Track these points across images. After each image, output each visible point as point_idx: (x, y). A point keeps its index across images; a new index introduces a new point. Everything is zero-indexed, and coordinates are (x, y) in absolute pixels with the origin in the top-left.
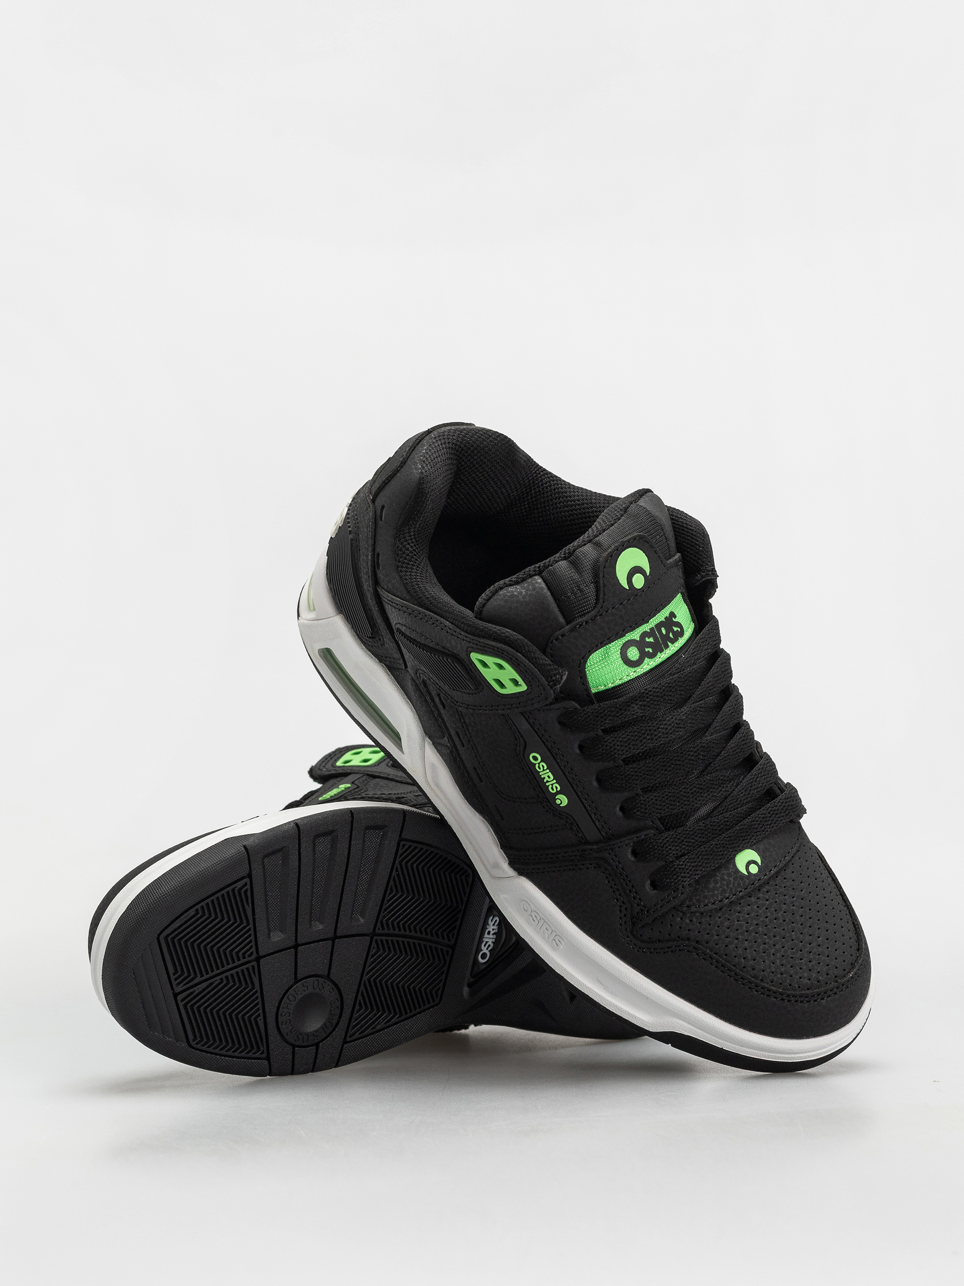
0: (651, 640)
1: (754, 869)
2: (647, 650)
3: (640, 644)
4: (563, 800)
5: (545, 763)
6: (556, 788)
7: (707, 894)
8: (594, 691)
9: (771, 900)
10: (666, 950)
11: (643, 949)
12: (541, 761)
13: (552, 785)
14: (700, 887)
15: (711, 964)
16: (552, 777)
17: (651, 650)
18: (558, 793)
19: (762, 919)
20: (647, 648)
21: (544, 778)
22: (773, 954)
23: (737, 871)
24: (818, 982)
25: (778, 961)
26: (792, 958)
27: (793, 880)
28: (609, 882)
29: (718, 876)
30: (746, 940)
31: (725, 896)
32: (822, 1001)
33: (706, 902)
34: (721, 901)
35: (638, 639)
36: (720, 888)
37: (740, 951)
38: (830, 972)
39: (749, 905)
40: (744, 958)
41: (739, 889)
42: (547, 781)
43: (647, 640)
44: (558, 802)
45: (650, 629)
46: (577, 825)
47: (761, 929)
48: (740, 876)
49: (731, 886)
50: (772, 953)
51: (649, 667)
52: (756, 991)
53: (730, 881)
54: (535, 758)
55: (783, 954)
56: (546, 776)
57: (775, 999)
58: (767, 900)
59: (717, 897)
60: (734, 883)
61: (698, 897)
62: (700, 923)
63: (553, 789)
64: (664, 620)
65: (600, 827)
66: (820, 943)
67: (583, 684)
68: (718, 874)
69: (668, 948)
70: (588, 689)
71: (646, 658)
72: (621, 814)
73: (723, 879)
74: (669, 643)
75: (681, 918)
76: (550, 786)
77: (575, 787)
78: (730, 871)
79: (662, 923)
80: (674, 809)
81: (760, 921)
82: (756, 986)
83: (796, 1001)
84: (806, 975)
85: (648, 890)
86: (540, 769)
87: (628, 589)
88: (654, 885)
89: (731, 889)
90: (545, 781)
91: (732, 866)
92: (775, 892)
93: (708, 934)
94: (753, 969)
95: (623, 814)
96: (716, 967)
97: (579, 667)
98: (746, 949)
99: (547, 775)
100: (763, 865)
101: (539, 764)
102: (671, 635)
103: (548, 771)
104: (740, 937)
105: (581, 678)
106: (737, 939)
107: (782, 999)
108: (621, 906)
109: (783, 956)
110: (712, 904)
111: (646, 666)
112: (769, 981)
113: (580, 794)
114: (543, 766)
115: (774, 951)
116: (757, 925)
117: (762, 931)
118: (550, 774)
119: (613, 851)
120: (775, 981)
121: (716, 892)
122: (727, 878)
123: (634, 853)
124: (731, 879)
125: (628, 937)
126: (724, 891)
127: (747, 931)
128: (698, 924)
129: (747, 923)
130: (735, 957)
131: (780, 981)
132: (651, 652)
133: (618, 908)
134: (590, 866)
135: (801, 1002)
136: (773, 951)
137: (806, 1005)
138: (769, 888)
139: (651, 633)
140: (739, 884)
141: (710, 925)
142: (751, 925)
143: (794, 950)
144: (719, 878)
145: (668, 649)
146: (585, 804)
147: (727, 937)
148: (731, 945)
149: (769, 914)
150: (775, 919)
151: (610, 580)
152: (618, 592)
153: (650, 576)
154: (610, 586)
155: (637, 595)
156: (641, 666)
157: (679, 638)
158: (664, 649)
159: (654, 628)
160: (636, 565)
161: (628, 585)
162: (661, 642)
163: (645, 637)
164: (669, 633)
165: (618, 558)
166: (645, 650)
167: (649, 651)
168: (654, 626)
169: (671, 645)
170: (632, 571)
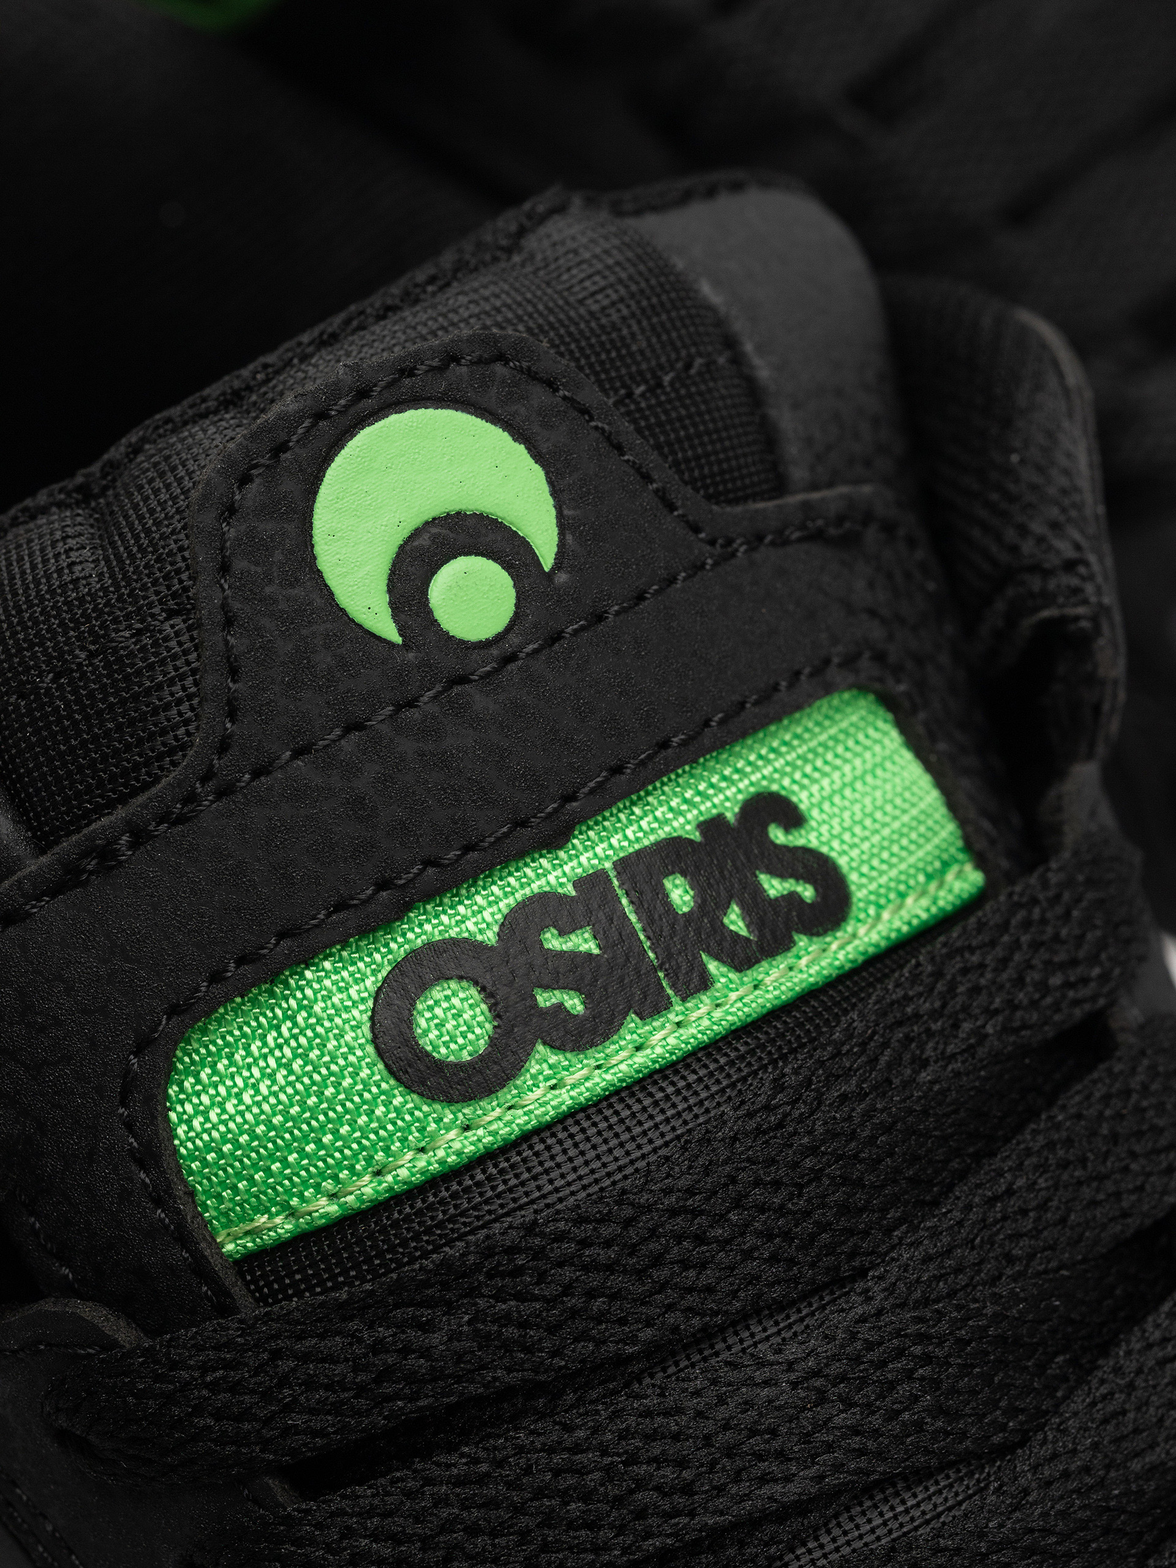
0: (584, 942)
2: (545, 999)
3: (507, 962)
17: (574, 1003)
20: (546, 987)
35: (491, 940)
43: (553, 941)
45: (578, 884)
51: (565, 1099)
64: (696, 836)
67: (158, 1202)
71: (540, 1047)
74: (713, 967)
87: (398, 640)
97: (122, 1104)
102: (735, 921)
105: (141, 1166)
111: (538, 1092)
132: (579, 1010)
139: (589, 898)
145: (705, 998)
151: (268, 590)
152: (324, 660)
153: (562, 578)
154: (265, 622)
155: (463, 680)
156: (507, 1095)
157: (802, 941)
158: (675, 999)
159: (612, 874)
160: (453, 507)
161: (401, 631)
162: (651, 955)
163: (542, 929)
164: (725, 908)
165: (326, 460)
166: (535, 1004)
167: (560, 1006)
168: (608, 865)
169: (733, 976)
170: (424, 541)
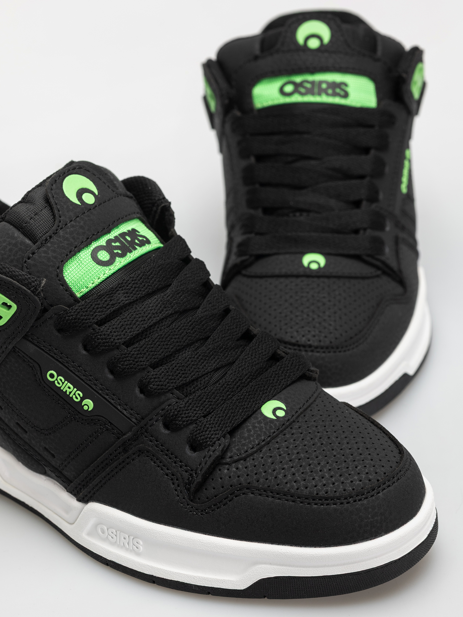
0: (118, 244)
1: (281, 414)
3: (108, 247)
4: (89, 404)
5: (61, 376)
6: (79, 395)
7: (245, 442)
8: (79, 295)
9: (304, 432)
10: (225, 501)
11: (205, 510)
12: (58, 376)
13: (75, 394)
14: (237, 439)
15: (267, 496)
16: (71, 386)
18: (82, 399)
19: (300, 448)
20: (115, 250)
21: (66, 391)
22: (321, 471)
23: (266, 418)
24: (370, 480)
25: (327, 474)
26: (338, 469)
27: (321, 415)
28: (155, 463)
29: (249, 426)
30: (292, 467)
31: (261, 439)
32: (379, 494)
33: (246, 448)
34: (259, 444)
35: (105, 245)
36: (255, 434)
37: (289, 477)
38: (378, 471)
39: (286, 441)
40: (295, 482)
41: (272, 431)
42: (70, 393)
43: (113, 244)
44: (86, 408)
45: (114, 237)
46: (110, 422)
47: (302, 455)
48: (270, 421)
49: (264, 430)
50: (319, 470)
51: (122, 265)
52: (316, 504)
53: (262, 427)
54: (52, 376)
55: (330, 468)
56: (66, 388)
57: (335, 506)
58: (301, 433)
59: (254, 442)
60: (265, 428)
61: (237, 448)
62: (246, 468)
63: (77, 398)
64: (127, 232)
65: (128, 415)
66: (361, 452)
67: (66, 290)
68: (249, 424)
69: (225, 499)
70: (72, 294)
71: (117, 258)
72: (142, 396)
73: (254, 427)
74: (136, 247)
75: (228, 470)
76: (74, 396)
77: (94, 387)
78: (259, 419)
79: (213, 479)
80: (188, 377)
81: (300, 450)
82: (313, 500)
83: (355, 501)
84: (356, 478)
85: (190, 454)
86: (59, 384)
87: (80, 204)
88: (194, 449)
89: (265, 432)
90: (68, 393)
91: (259, 415)
92: (306, 426)
93: (256, 474)
94: (306, 488)
95: (144, 395)
96: (273, 497)
97: (57, 277)
98: (294, 474)
99: (67, 386)
100: (289, 408)
101: (57, 380)
102: (137, 242)
103: (66, 382)
104: (285, 466)
105: (63, 286)
106: (283, 469)
107: (342, 503)
108: (172, 479)
109: (330, 470)
110: (251, 449)
111: (119, 264)
112: (324, 493)
113: (100, 392)
114: (61, 380)
115: (321, 468)
116: (298, 453)
117: (304, 456)
118: (69, 385)
119: (147, 433)
120: (329, 491)
121: (252, 438)
122: (258, 425)
123: (166, 426)
124: (262, 425)
125: (188, 505)
126: (259, 436)
127: (290, 461)
128: (245, 469)
129: (289, 454)
130: (286, 483)
131: (334, 489)
132: (120, 252)
133: (171, 482)
134: (134, 456)
135: (359, 500)
136: (319, 468)
137: (365, 502)
138: (300, 424)
139: (116, 239)
140: (271, 427)
141: (255, 466)
142: (293, 454)
143: (339, 462)
144: (251, 427)
145: (137, 251)
146: (108, 399)
147: (274, 471)
148: (279, 475)
149: (306, 443)
150: (313, 445)
151: (60, 199)
152: (71, 207)
153: (99, 196)
154: (62, 203)
155: (91, 209)
156: (114, 264)
157: (147, 245)
158: (133, 251)
159: (118, 236)
160: (82, 187)
161: (81, 203)
162: (128, 245)
163: (111, 243)
164: (135, 241)
165: (63, 182)
166: (114, 252)
167: (118, 252)
168: (117, 235)
169: (140, 248)
170: (80, 191)
